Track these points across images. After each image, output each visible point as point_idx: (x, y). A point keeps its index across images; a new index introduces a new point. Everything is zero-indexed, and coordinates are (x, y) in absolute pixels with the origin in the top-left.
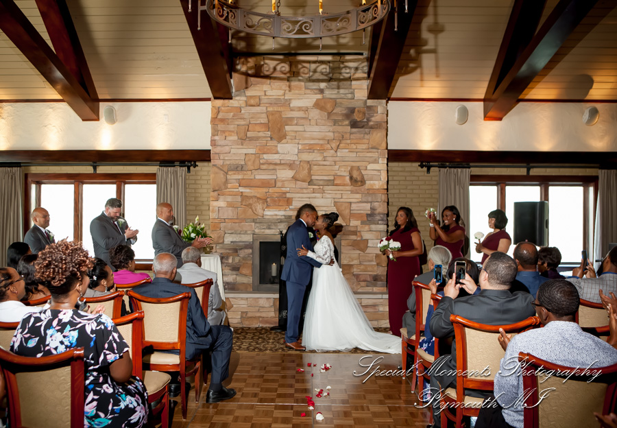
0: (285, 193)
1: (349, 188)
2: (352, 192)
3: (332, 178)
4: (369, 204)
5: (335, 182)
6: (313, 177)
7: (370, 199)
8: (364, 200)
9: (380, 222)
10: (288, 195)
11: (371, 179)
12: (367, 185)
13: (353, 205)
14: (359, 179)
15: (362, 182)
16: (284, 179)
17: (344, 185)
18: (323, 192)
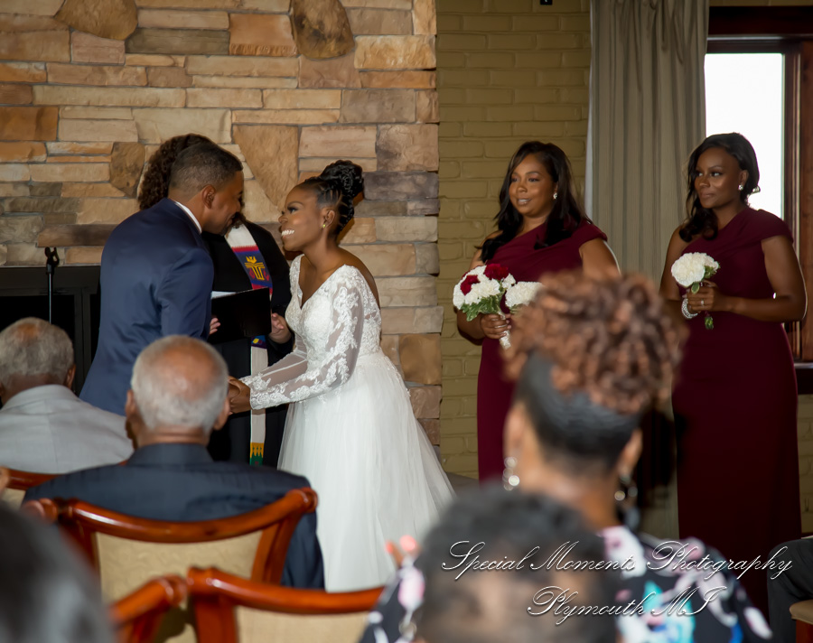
0: (28, 86)
1: (288, 65)
2: (306, 82)
3: (220, 22)
4: (370, 134)
5: (236, 40)
6: (146, 18)
7: (372, 111)
8: (352, 115)
9: (411, 206)
10: (41, 95)
11: (375, 30)
12: (359, 53)
13: (307, 136)
14: (330, 25)
15: (340, 39)
16: (18, 21)
17: (270, 53)
18: (187, 81)
